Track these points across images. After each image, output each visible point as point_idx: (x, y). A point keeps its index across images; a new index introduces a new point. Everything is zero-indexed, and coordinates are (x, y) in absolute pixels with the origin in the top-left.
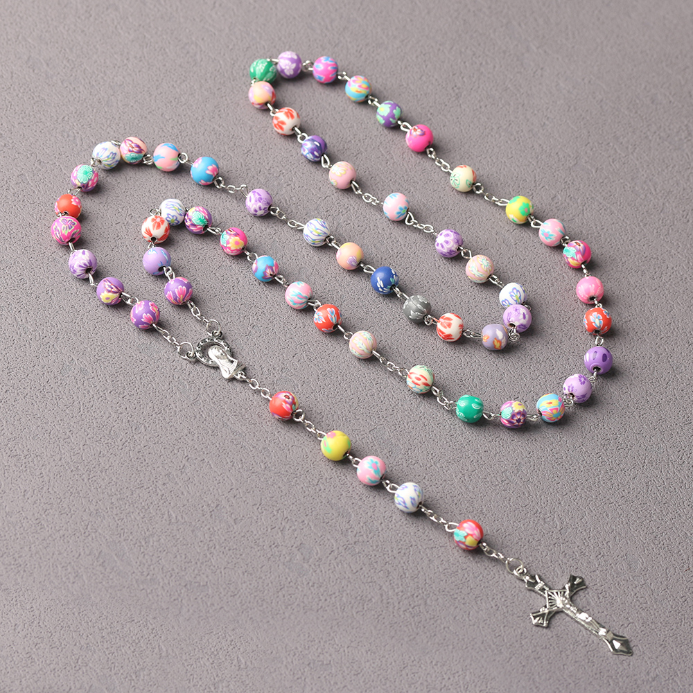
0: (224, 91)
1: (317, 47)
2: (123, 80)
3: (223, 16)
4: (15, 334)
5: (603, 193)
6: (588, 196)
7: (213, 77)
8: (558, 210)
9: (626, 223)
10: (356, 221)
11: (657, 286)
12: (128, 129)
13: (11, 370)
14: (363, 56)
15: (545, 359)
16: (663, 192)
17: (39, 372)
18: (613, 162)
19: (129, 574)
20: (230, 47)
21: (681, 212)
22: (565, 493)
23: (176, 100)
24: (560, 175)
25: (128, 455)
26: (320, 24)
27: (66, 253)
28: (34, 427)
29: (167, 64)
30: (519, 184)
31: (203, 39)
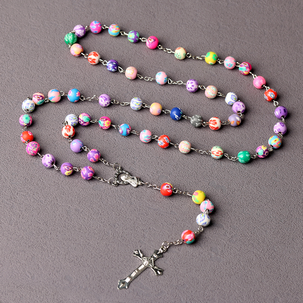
0: (57, 54)
1: (84, 18)
2: (12, 67)
3: (36, 19)
4: (38, 205)
5: (238, 36)
6: (232, 40)
7: (49, 50)
8: (224, 51)
9: (254, 45)
10: (147, 91)
11: (282, 69)
12: (28, 89)
13: (47, 223)
14: (105, 14)
15: (258, 121)
16: (260, 25)
17: (59, 219)
18: (233, 20)
19: (151, 294)
20: (48, 33)
21: (272, 31)
22: (300, 177)
23: (40, 67)
24: (216, 35)
25: (118, 240)
26: (78, 6)
27: (37, 158)
28: (72, 245)
29: (26, 52)
30: (202, 46)
31: (34, 34)
